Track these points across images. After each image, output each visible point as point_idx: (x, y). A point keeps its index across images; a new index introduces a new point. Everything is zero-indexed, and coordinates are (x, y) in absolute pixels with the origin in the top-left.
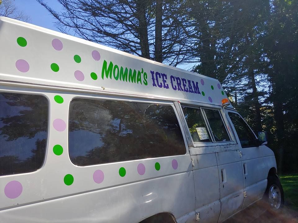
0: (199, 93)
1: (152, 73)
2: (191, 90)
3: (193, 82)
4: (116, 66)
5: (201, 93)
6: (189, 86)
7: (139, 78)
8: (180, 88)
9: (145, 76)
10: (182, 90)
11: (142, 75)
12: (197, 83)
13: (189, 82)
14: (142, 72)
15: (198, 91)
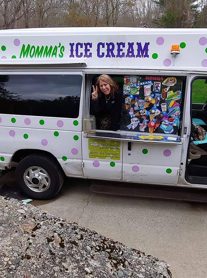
0: (147, 56)
1: (72, 45)
2: (131, 54)
3: (139, 45)
4: (33, 47)
5: (151, 56)
6: (128, 50)
7: (55, 52)
8: (110, 54)
9: (63, 49)
10: (114, 56)
11: (59, 49)
12: (147, 44)
13: (131, 45)
14: (59, 47)
15: (144, 54)
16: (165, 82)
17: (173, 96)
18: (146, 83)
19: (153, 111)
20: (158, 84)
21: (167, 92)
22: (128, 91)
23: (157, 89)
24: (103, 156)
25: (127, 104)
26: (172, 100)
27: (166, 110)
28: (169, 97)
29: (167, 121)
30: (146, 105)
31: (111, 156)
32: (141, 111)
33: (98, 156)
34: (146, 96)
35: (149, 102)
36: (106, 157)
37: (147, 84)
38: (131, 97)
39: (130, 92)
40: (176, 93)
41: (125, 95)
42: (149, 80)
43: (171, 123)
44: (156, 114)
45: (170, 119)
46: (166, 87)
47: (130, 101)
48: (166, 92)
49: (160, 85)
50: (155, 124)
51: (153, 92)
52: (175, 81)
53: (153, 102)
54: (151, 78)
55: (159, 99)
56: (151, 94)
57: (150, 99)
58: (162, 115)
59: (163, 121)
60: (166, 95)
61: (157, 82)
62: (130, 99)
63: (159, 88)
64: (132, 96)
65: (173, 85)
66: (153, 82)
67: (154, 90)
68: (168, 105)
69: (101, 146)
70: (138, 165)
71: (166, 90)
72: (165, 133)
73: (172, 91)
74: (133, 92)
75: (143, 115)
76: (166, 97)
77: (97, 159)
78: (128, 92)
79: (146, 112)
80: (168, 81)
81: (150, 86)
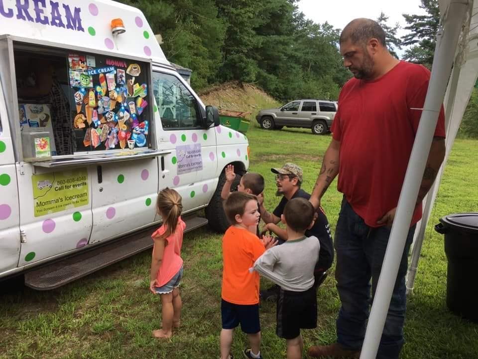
0: (80, 28)
2: (57, 21)
3: (66, 8)
5: (86, 29)
6: (53, 13)
8: (24, 14)
10: (30, 19)
12: (77, 11)
13: (55, 5)
15: (77, 26)
16: (128, 70)
17: (139, 92)
18: (108, 70)
19: (121, 114)
20: (122, 72)
21: (133, 86)
22: (77, 80)
23: (122, 80)
24: (61, 206)
25: (79, 104)
26: (139, 96)
27: (135, 112)
28: (137, 92)
29: (137, 128)
30: (112, 106)
31: (75, 200)
32: (107, 115)
33: (51, 208)
34: (110, 91)
35: (114, 100)
36: (66, 205)
37: (109, 72)
38: (82, 92)
39: (79, 83)
40: (142, 86)
41: (73, 87)
42: (111, 66)
43: (142, 130)
44: (126, 119)
45: (140, 125)
46: (131, 77)
47: (82, 99)
48: (132, 84)
49: (124, 75)
50: (126, 134)
51: (118, 86)
52: (138, 69)
53: (120, 100)
54: (112, 63)
55: (125, 96)
56: (116, 87)
57: (116, 95)
58: (131, 120)
59: (133, 129)
60: (133, 90)
61: (120, 70)
62: (82, 95)
63: (124, 79)
64: (83, 90)
65: (138, 75)
66: (116, 69)
67: (118, 82)
68: (136, 105)
69: (56, 185)
70: (114, 206)
71: (131, 82)
72: (138, 147)
73: (137, 84)
74: (84, 83)
75: (110, 122)
76: (133, 93)
77: (50, 214)
78: (77, 82)
79: (113, 117)
80: (131, 70)
81: (113, 75)
